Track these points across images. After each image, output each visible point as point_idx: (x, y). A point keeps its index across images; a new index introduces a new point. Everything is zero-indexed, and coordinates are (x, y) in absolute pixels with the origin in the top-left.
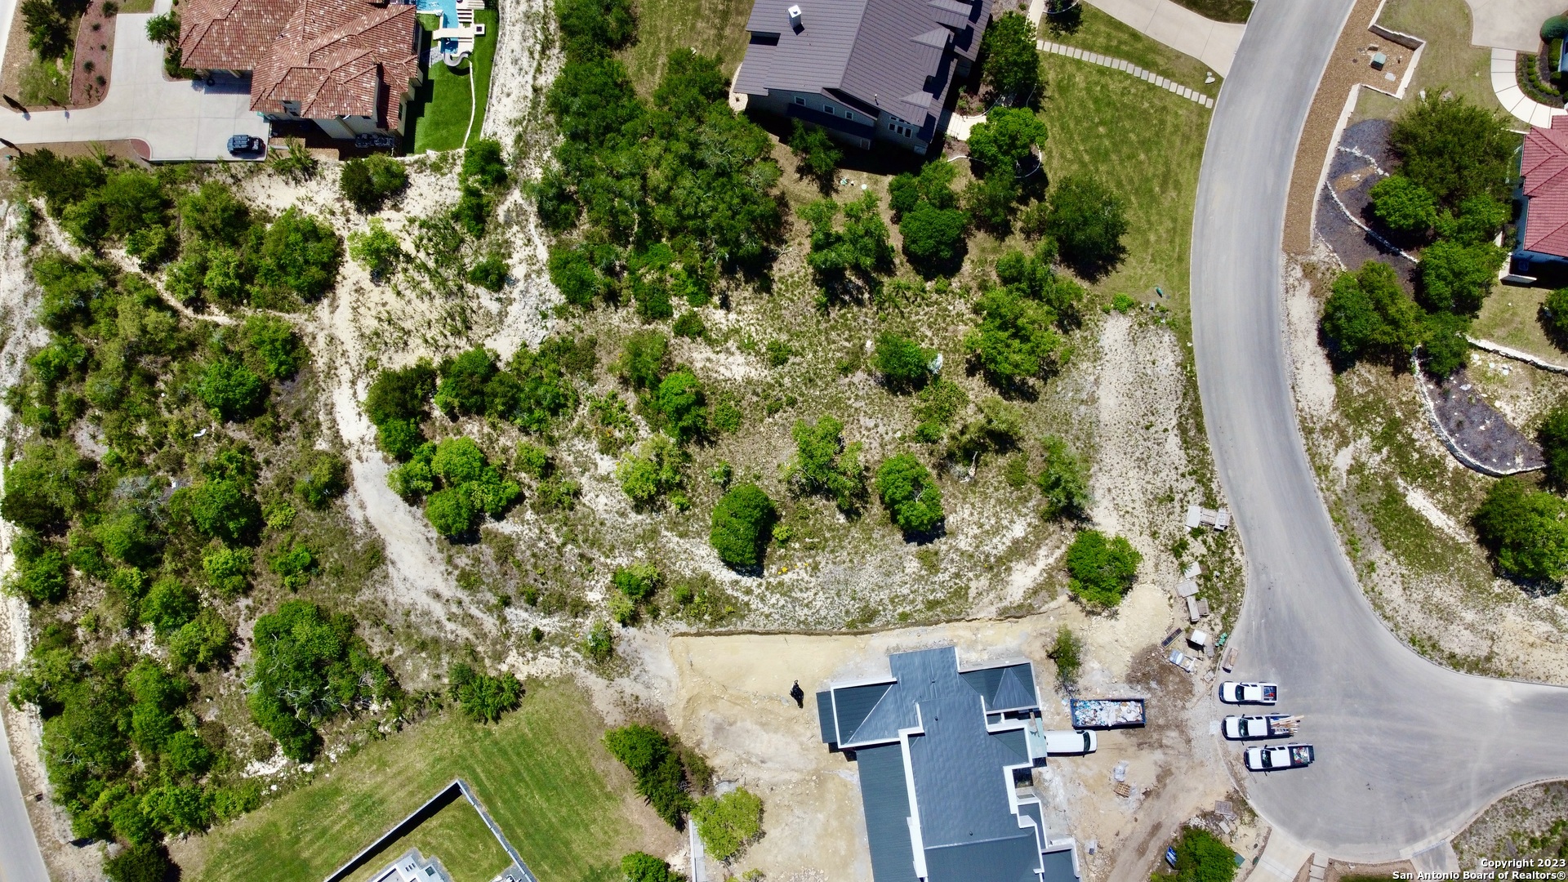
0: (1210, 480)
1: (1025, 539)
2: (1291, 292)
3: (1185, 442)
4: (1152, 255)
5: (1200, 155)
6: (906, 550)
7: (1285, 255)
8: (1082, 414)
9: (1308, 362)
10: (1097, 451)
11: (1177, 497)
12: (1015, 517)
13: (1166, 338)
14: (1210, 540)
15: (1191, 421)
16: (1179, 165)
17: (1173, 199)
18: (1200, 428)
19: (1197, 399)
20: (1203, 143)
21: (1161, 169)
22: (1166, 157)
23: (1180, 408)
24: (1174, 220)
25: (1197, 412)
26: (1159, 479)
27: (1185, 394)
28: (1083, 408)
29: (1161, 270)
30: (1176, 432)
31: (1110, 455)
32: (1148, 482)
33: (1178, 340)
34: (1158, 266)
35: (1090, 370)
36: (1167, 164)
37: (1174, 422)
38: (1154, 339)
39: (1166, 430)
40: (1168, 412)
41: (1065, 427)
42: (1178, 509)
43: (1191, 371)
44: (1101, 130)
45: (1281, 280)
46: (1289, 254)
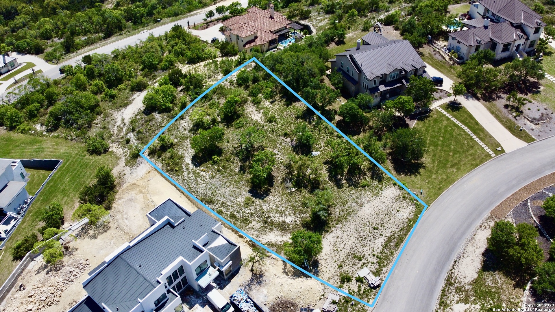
0: (384, 266)
1: (289, 224)
2: (483, 228)
3: (386, 245)
4: (429, 181)
5: (476, 166)
6: (245, 194)
7: (490, 215)
8: (352, 206)
9: (471, 257)
10: (346, 221)
11: (363, 261)
12: (292, 214)
13: (411, 207)
14: (363, 288)
15: (396, 240)
16: (465, 164)
17: (453, 171)
18: (397, 245)
19: (406, 235)
20: (480, 164)
21: (456, 161)
22: (461, 159)
23: (395, 232)
24: (448, 177)
25: (401, 239)
26: (362, 249)
27: (402, 230)
28: (354, 204)
29: (428, 187)
30: (385, 238)
31: (350, 227)
32: (356, 247)
33: (416, 211)
34: (428, 185)
35: (370, 196)
36: (459, 161)
37: (388, 235)
38: (405, 204)
39: (381, 235)
40: (388, 230)
41: (342, 204)
42: (360, 265)
43: (412, 224)
44: (441, 138)
45: (481, 221)
46: (492, 215)
